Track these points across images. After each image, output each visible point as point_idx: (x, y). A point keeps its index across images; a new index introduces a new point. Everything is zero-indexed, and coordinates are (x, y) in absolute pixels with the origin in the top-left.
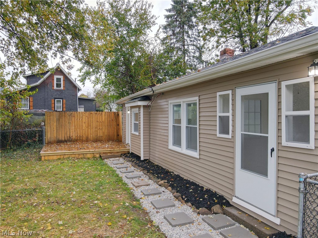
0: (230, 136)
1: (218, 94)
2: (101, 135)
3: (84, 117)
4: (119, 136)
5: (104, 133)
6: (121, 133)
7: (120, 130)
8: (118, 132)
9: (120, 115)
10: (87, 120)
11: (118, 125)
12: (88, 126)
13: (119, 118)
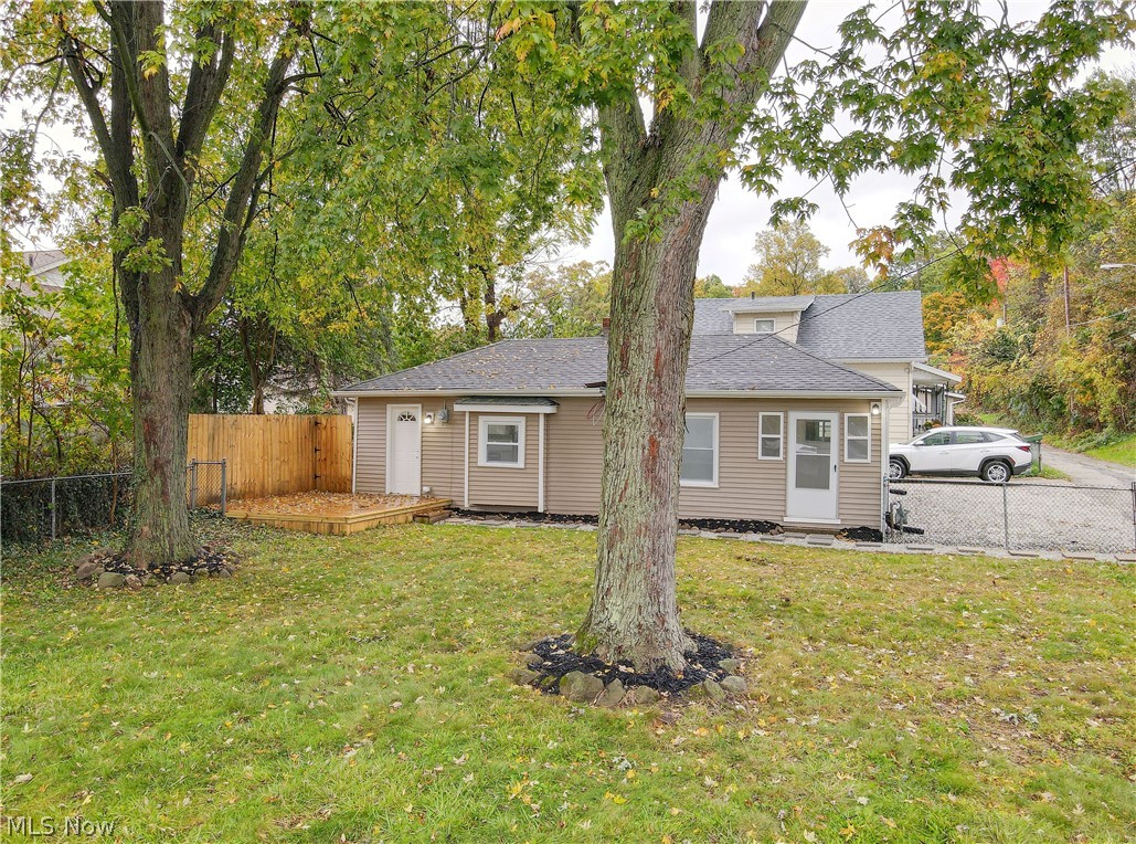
0: (781, 458)
1: (761, 414)
2: (287, 478)
3: (257, 428)
4: (323, 478)
5: (291, 472)
6: (344, 470)
7: (328, 462)
8: (314, 470)
9: (328, 426)
10: (261, 438)
11: (316, 450)
12: (264, 455)
13: (324, 432)
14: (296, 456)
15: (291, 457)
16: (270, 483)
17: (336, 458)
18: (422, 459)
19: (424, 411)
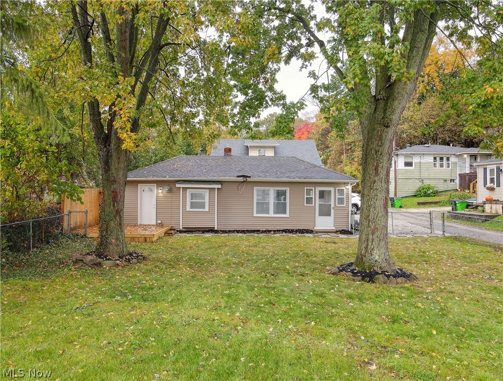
0: (313, 205)
1: (306, 188)
2: (92, 219)
14: (94, 208)
18: (157, 209)
19: (158, 187)
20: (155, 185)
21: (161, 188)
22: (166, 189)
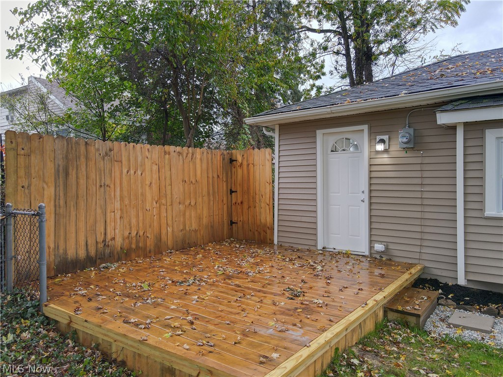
2: (194, 226)
3: (148, 163)
4: (240, 224)
5: (200, 218)
6: (264, 217)
7: (245, 206)
8: (230, 214)
9: (245, 163)
10: (155, 176)
11: (232, 192)
12: (160, 198)
13: (240, 171)
14: (206, 198)
15: (200, 200)
16: (169, 234)
17: (254, 201)
18: (370, 204)
19: (372, 134)
20: (365, 127)
21: (386, 137)
22: (401, 137)
